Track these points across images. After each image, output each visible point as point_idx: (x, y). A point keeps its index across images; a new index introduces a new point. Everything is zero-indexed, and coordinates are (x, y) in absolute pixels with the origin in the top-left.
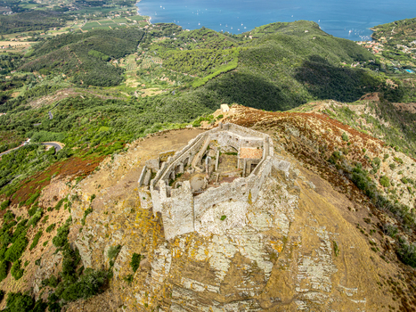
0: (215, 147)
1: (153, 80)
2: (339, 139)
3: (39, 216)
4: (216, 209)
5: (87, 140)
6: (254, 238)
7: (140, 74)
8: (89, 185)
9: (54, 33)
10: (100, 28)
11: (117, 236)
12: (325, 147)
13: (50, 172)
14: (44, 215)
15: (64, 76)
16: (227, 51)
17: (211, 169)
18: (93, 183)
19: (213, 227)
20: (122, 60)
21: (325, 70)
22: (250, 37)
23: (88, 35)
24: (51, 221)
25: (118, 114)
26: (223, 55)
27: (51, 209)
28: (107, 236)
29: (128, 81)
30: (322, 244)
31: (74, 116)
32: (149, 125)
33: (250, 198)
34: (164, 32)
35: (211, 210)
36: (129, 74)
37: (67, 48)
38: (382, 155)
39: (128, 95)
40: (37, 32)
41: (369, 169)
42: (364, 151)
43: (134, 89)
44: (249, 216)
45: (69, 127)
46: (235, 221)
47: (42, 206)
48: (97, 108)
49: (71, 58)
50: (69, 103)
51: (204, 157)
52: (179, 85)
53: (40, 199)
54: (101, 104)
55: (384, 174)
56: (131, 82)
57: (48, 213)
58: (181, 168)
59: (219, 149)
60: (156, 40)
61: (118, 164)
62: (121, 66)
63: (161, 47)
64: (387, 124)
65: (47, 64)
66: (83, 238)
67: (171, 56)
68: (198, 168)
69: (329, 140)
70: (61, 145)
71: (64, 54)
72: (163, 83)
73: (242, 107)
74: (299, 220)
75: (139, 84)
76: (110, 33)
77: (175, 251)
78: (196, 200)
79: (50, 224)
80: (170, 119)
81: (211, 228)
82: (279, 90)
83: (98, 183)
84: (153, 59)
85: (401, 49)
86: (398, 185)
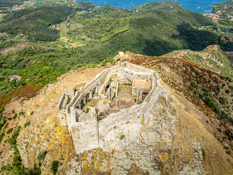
0: (115, 80)
1: (77, 37)
2: (194, 74)
3: (3, 123)
4: (117, 130)
5: (35, 74)
6: (147, 152)
7: (69, 34)
8: (31, 105)
9: (16, 8)
10: (44, 5)
11: (44, 144)
12: (186, 79)
13: (11, 95)
14: (6, 123)
15: (22, 35)
16: (122, 19)
17: (113, 95)
18: (33, 104)
19: (114, 145)
20: (58, 25)
21: (183, 31)
22: (137, 11)
23: (37, 10)
24: (10, 127)
25: (54, 58)
26: (120, 22)
27: (10, 119)
28: (39, 143)
29: (62, 38)
30: (196, 153)
31: (27, 59)
32: (74, 65)
33: (143, 120)
34: (83, 8)
35: (112, 131)
36: (62, 33)
37: (24, 18)
38: (221, 84)
39: (61, 47)
40: (5, 8)
41: (213, 93)
42: (209, 82)
43: (65, 43)
44: (142, 134)
45: (24, 66)
46: (132, 139)
47: (5, 117)
48: (41, 54)
49: (26, 24)
50: (25, 51)
51: (108, 87)
52: (93, 40)
53: (4, 112)
54: (45, 52)
55: (222, 96)
56: (64, 39)
57: (8, 121)
58: (90, 95)
59: (118, 81)
60: (79, 13)
61: (50, 90)
62: (57, 29)
63: (82, 17)
64: (222, 65)
65: (12, 28)
66: (22, 144)
67: (88, 22)
68: (102, 95)
69: (188, 74)
70: (19, 78)
71: (22, 21)
72: (83, 39)
73: (132, 54)
74: (179, 135)
75: (68, 40)
76: (50, 8)
77: (84, 163)
78: (100, 124)
79: (9, 128)
80: (87, 61)
81: (113, 146)
82: (154, 44)
83: (37, 104)
84: (77, 24)
85: (230, 18)
86: (231, 104)
